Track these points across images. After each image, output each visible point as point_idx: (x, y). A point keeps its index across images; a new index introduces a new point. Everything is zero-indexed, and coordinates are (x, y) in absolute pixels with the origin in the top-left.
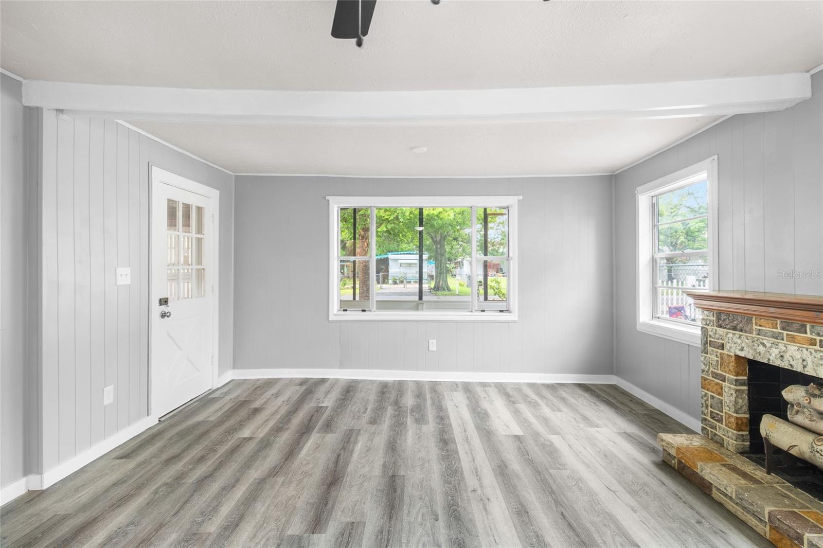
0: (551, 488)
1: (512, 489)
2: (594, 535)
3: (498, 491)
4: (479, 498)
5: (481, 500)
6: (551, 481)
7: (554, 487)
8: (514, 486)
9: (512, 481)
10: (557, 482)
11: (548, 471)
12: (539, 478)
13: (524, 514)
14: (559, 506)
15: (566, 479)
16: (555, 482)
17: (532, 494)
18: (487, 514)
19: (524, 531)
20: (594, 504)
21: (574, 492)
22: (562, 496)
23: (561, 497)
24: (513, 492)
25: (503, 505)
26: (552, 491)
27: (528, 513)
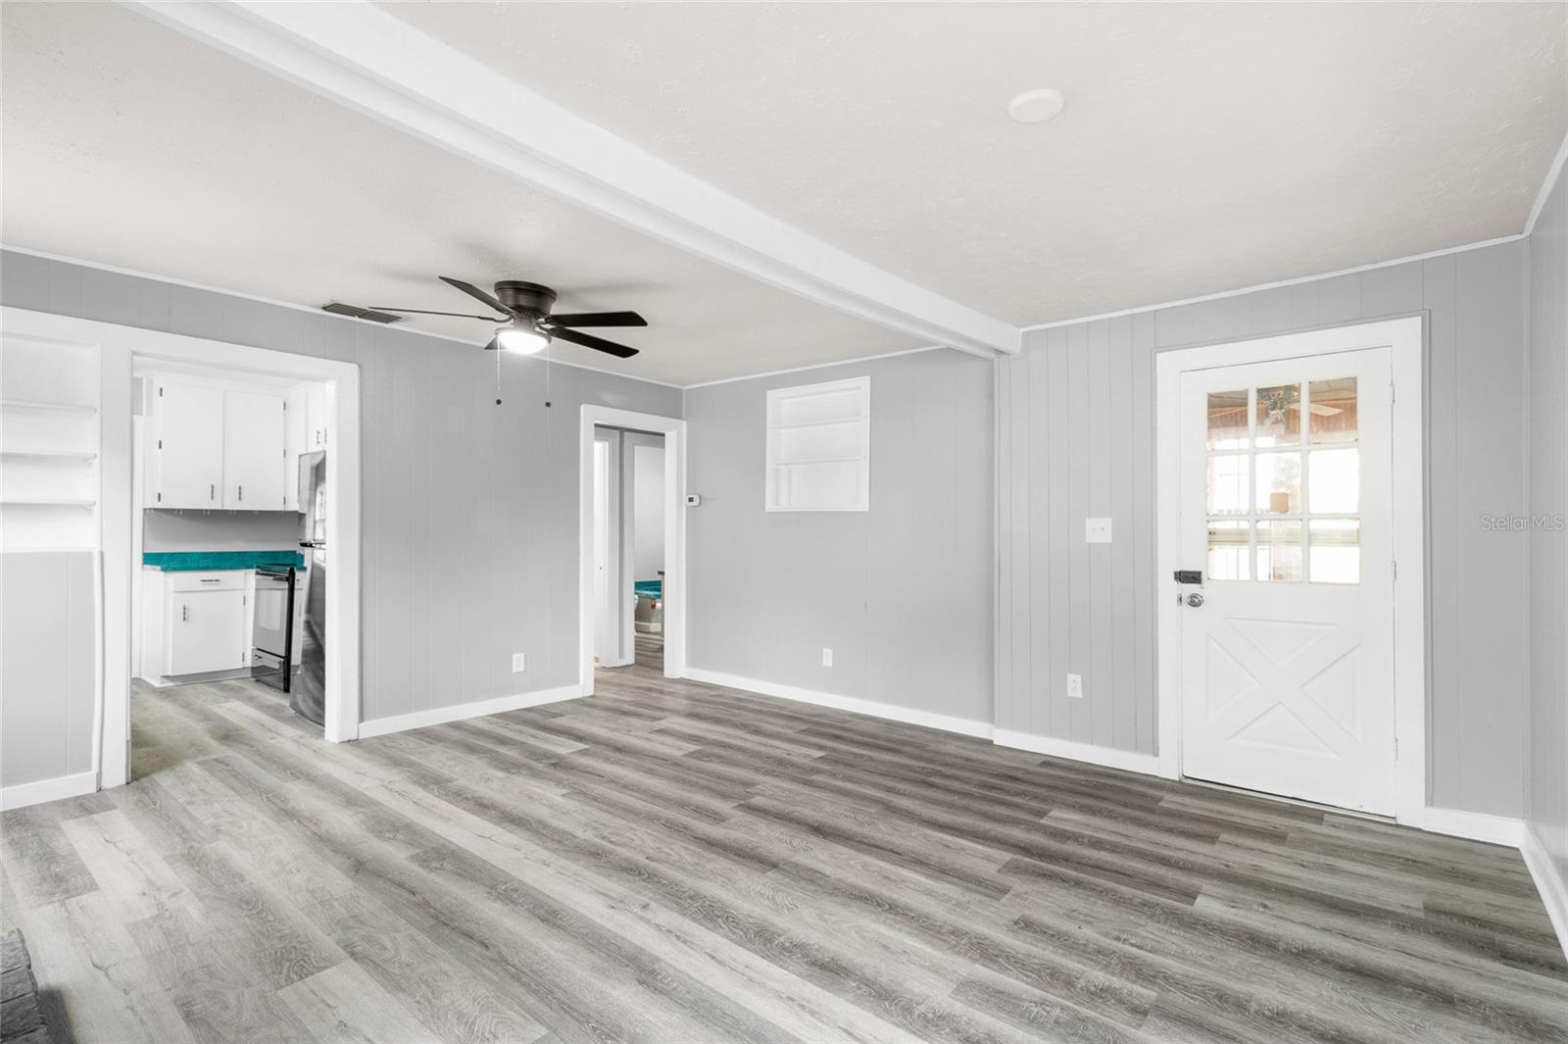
0: (524, 985)
1: (590, 942)
2: (429, 941)
3: (609, 925)
4: (627, 901)
5: (622, 902)
6: (531, 1000)
7: (518, 990)
8: (592, 948)
9: (603, 955)
10: (516, 1007)
11: (549, 1027)
12: (559, 995)
13: (547, 916)
14: (497, 957)
15: (500, 1026)
16: (522, 1004)
17: (553, 953)
18: (596, 891)
19: (533, 897)
20: (430, 995)
21: (474, 1000)
22: (495, 978)
23: (497, 974)
24: (585, 938)
25: (586, 912)
26: (518, 980)
27: (542, 921)
